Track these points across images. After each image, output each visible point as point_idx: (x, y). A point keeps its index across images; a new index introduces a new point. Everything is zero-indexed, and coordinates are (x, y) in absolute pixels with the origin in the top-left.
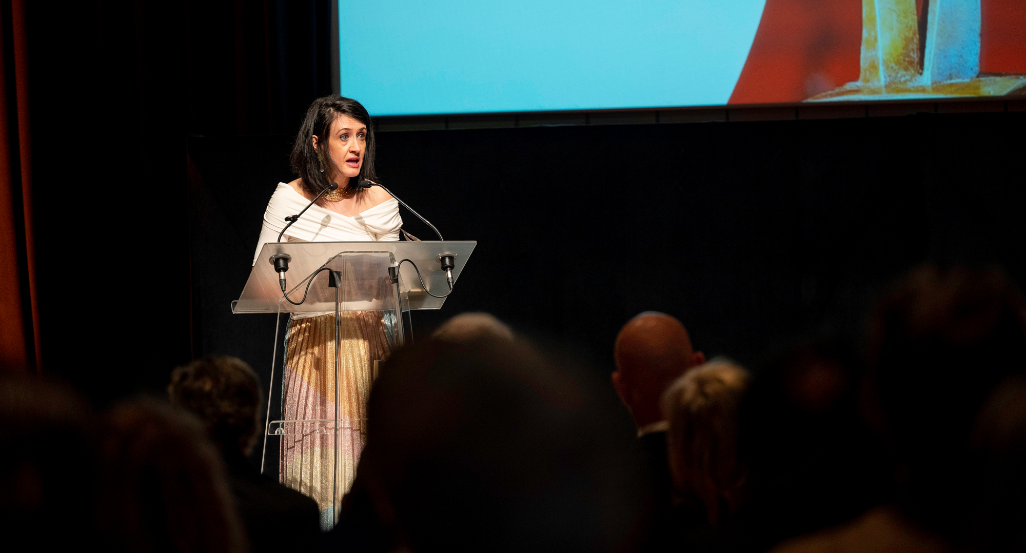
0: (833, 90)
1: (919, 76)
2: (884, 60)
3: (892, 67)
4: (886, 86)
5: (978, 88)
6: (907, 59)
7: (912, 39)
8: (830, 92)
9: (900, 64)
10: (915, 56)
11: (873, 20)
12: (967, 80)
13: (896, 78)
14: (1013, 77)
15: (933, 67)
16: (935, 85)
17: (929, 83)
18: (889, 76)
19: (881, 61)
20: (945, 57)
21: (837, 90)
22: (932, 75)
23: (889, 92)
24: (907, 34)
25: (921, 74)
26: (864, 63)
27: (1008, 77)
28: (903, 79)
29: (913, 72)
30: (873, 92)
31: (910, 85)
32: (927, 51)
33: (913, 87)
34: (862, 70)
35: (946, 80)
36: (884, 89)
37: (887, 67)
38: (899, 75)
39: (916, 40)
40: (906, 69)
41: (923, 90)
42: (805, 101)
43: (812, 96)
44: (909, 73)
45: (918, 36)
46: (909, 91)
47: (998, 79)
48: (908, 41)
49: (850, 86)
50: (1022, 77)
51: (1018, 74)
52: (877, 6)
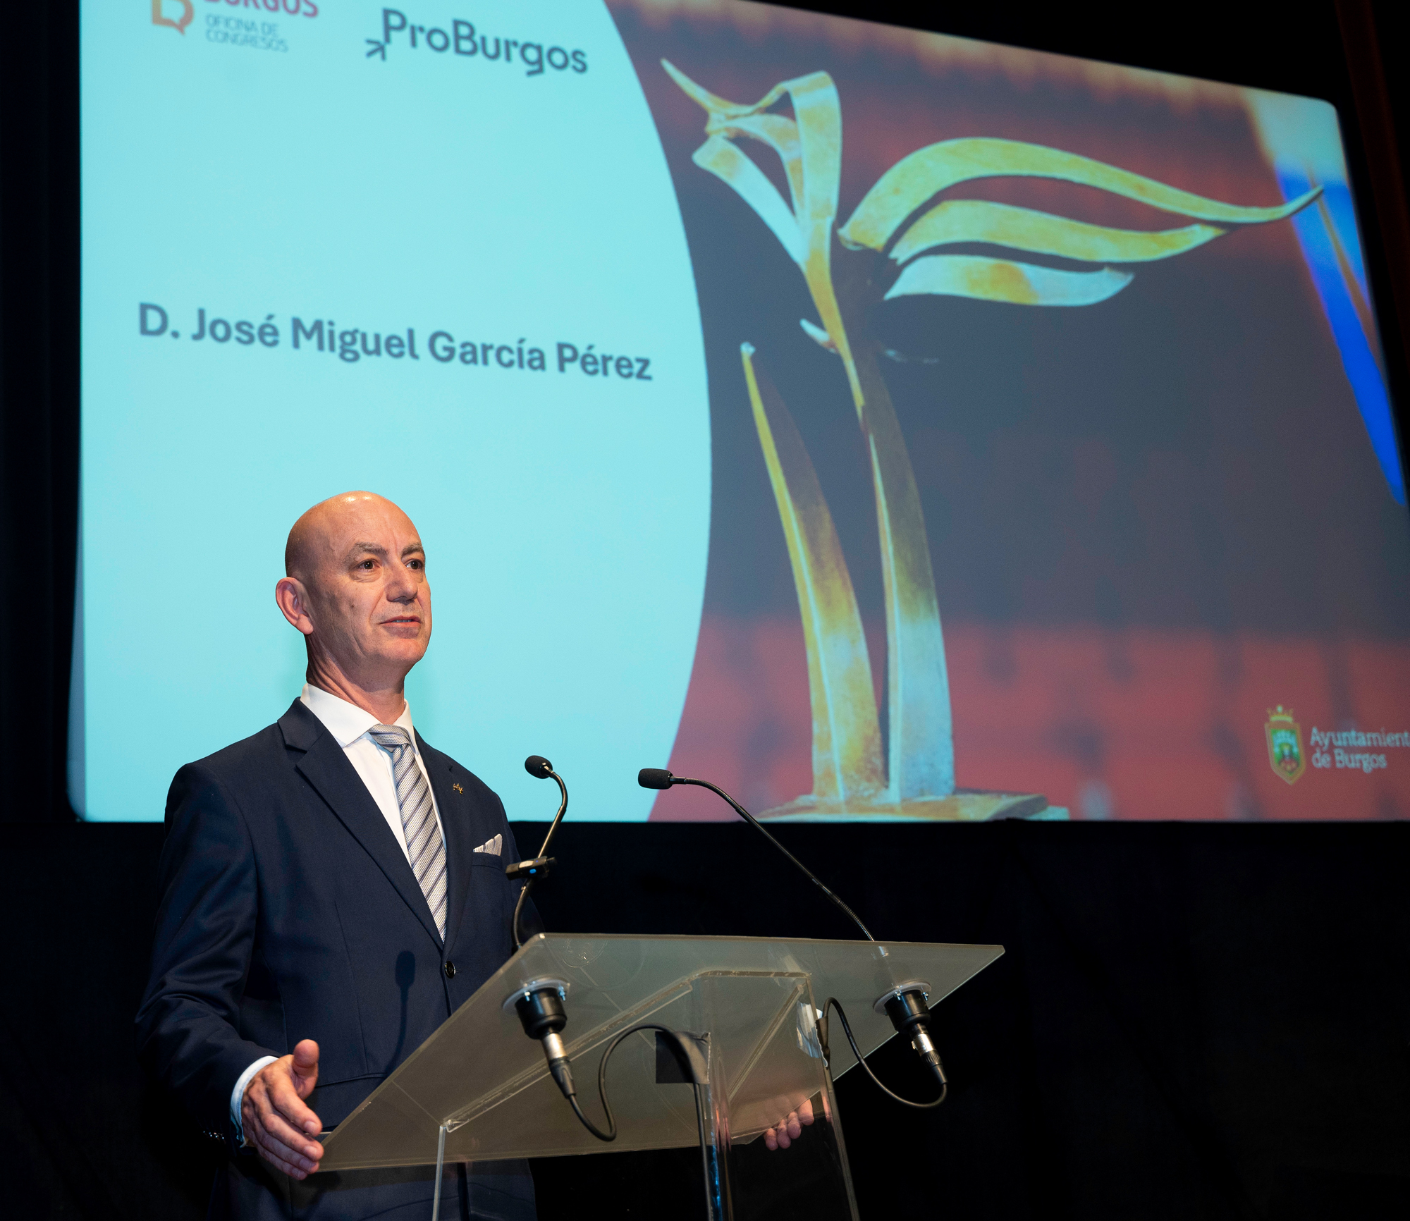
0: (782, 805)
1: (884, 790)
2: (841, 768)
3: (851, 777)
4: (847, 803)
5: (956, 810)
6: (869, 766)
7: (873, 738)
8: (779, 808)
9: (861, 773)
10: (878, 762)
11: (824, 711)
12: (941, 798)
13: (857, 791)
14: (994, 795)
15: (901, 779)
16: (905, 804)
17: (898, 799)
18: (849, 789)
19: (838, 767)
20: (914, 765)
21: (788, 805)
22: (901, 789)
23: (851, 809)
24: (867, 731)
25: (887, 787)
26: (817, 769)
27: (988, 796)
28: (866, 794)
29: (877, 784)
30: (832, 810)
31: (875, 802)
32: (891, 757)
33: (880, 805)
34: (816, 781)
35: (917, 797)
36: (844, 807)
37: (846, 777)
38: (861, 788)
39: (878, 740)
40: (869, 780)
41: (892, 810)
44: (873, 785)
45: (880, 734)
46: (875, 811)
47: (977, 798)
48: (868, 741)
49: (803, 801)
50: (1004, 796)
51: (999, 792)
52: (828, 691)
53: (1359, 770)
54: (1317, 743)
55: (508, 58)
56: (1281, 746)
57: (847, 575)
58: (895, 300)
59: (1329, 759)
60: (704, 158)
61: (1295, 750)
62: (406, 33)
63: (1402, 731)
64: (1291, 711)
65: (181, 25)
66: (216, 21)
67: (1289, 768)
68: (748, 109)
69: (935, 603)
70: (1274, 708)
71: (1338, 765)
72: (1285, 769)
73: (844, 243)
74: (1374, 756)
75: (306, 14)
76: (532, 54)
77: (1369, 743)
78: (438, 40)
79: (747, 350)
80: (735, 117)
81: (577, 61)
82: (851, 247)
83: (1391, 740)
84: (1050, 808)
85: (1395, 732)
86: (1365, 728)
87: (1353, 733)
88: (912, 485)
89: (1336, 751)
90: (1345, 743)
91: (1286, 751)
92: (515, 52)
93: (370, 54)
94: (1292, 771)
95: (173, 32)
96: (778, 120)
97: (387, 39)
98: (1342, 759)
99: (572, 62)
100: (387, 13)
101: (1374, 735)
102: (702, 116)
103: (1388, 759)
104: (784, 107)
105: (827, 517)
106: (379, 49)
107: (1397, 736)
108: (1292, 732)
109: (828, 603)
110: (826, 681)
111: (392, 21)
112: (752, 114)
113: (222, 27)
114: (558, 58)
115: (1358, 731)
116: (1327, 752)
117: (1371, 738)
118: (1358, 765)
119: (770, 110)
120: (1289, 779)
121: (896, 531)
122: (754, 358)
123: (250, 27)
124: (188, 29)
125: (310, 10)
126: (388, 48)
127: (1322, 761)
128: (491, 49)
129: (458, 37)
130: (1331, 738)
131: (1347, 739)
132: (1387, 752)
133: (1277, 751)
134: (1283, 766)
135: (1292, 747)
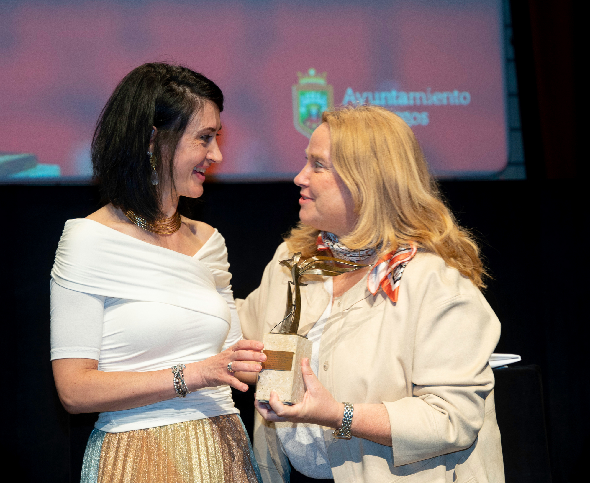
54: (350, 101)
56: (308, 107)
63: (451, 90)
64: (325, 74)
67: (314, 126)
70: (305, 72)
72: (310, 127)
74: (416, 114)
77: (412, 102)
83: (438, 98)
85: (442, 90)
86: (408, 88)
87: (394, 93)
90: (383, 103)
91: (314, 110)
101: (418, 95)
103: (430, 117)
107: (445, 95)
108: (322, 93)
115: (399, 90)
117: (415, 98)
130: (367, 98)
131: (386, 99)
132: (431, 110)
133: (303, 110)
134: (308, 123)
135: (320, 107)
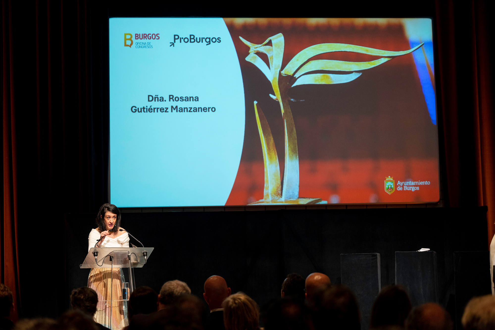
0: (256, 202)
1: (281, 198)
2: (271, 193)
3: (273, 195)
4: (271, 201)
5: (298, 202)
6: (277, 193)
7: (279, 187)
8: (255, 202)
9: (275, 194)
10: (280, 192)
11: (268, 181)
12: (295, 199)
13: (274, 198)
14: (308, 199)
15: (285, 196)
16: (285, 201)
17: (284, 200)
18: (272, 198)
19: (270, 194)
20: (289, 192)
21: (257, 202)
22: (285, 198)
23: (272, 203)
24: (278, 186)
25: (281, 197)
26: (265, 194)
27: (307, 199)
28: (276, 199)
29: (279, 197)
30: (267, 203)
31: (278, 201)
32: (283, 191)
33: (279, 201)
34: (264, 196)
35: (289, 199)
36: (270, 202)
37: (272, 195)
38: (275, 198)
40: (277, 196)
41: (282, 202)
42: (247, 205)
43: (250, 203)
44: (278, 197)
45: (281, 186)
46: (278, 202)
47: (304, 199)
48: (278, 188)
49: (261, 201)
50: (311, 199)
51: (310, 198)
52: (269, 177)
53: (411, 191)
54: (399, 185)
55: (202, 42)
56: (388, 186)
57: (276, 151)
58: (294, 87)
59: (402, 188)
60: (248, 59)
61: (392, 186)
62: (179, 39)
63: (425, 181)
64: (393, 177)
65: (130, 46)
66: (138, 44)
67: (390, 191)
68: (260, 45)
69: (298, 157)
70: (388, 177)
71: (404, 190)
72: (389, 191)
73: (282, 75)
74: (416, 187)
75: (157, 39)
76: (208, 40)
77: (415, 184)
78: (186, 40)
79: (255, 102)
80: (256, 48)
81: (219, 40)
82: (284, 75)
83: (422, 183)
84: (322, 201)
85: (423, 181)
86: (414, 181)
88: (295, 130)
89: (404, 186)
90: (407, 184)
91: (390, 187)
92: (204, 40)
93: (171, 46)
94: (391, 191)
95: (129, 47)
96: (268, 47)
97: (175, 42)
98: (406, 188)
99: (217, 40)
100: (175, 36)
102: (248, 48)
104: (270, 44)
105: (272, 139)
106: (173, 44)
108: (392, 182)
109: (271, 158)
110: (269, 175)
111: (176, 37)
112: (261, 46)
113: (139, 45)
114: (214, 40)
115: (411, 181)
116: (402, 187)
117: (416, 183)
118: (411, 189)
119: (266, 45)
120: (389, 193)
121: (289, 141)
122: (257, 104)
123: (145, 44)
124: (131, 46)
125: (158, 38)
126: (175, 43)
127: (400, 189)
128: (198, 41)
129: (191, 39)
130: (403, 183)
131: (408, 183)
132: (420, 186)
133: (387, 187)
134: (388, 190)
135: (391, 186)
